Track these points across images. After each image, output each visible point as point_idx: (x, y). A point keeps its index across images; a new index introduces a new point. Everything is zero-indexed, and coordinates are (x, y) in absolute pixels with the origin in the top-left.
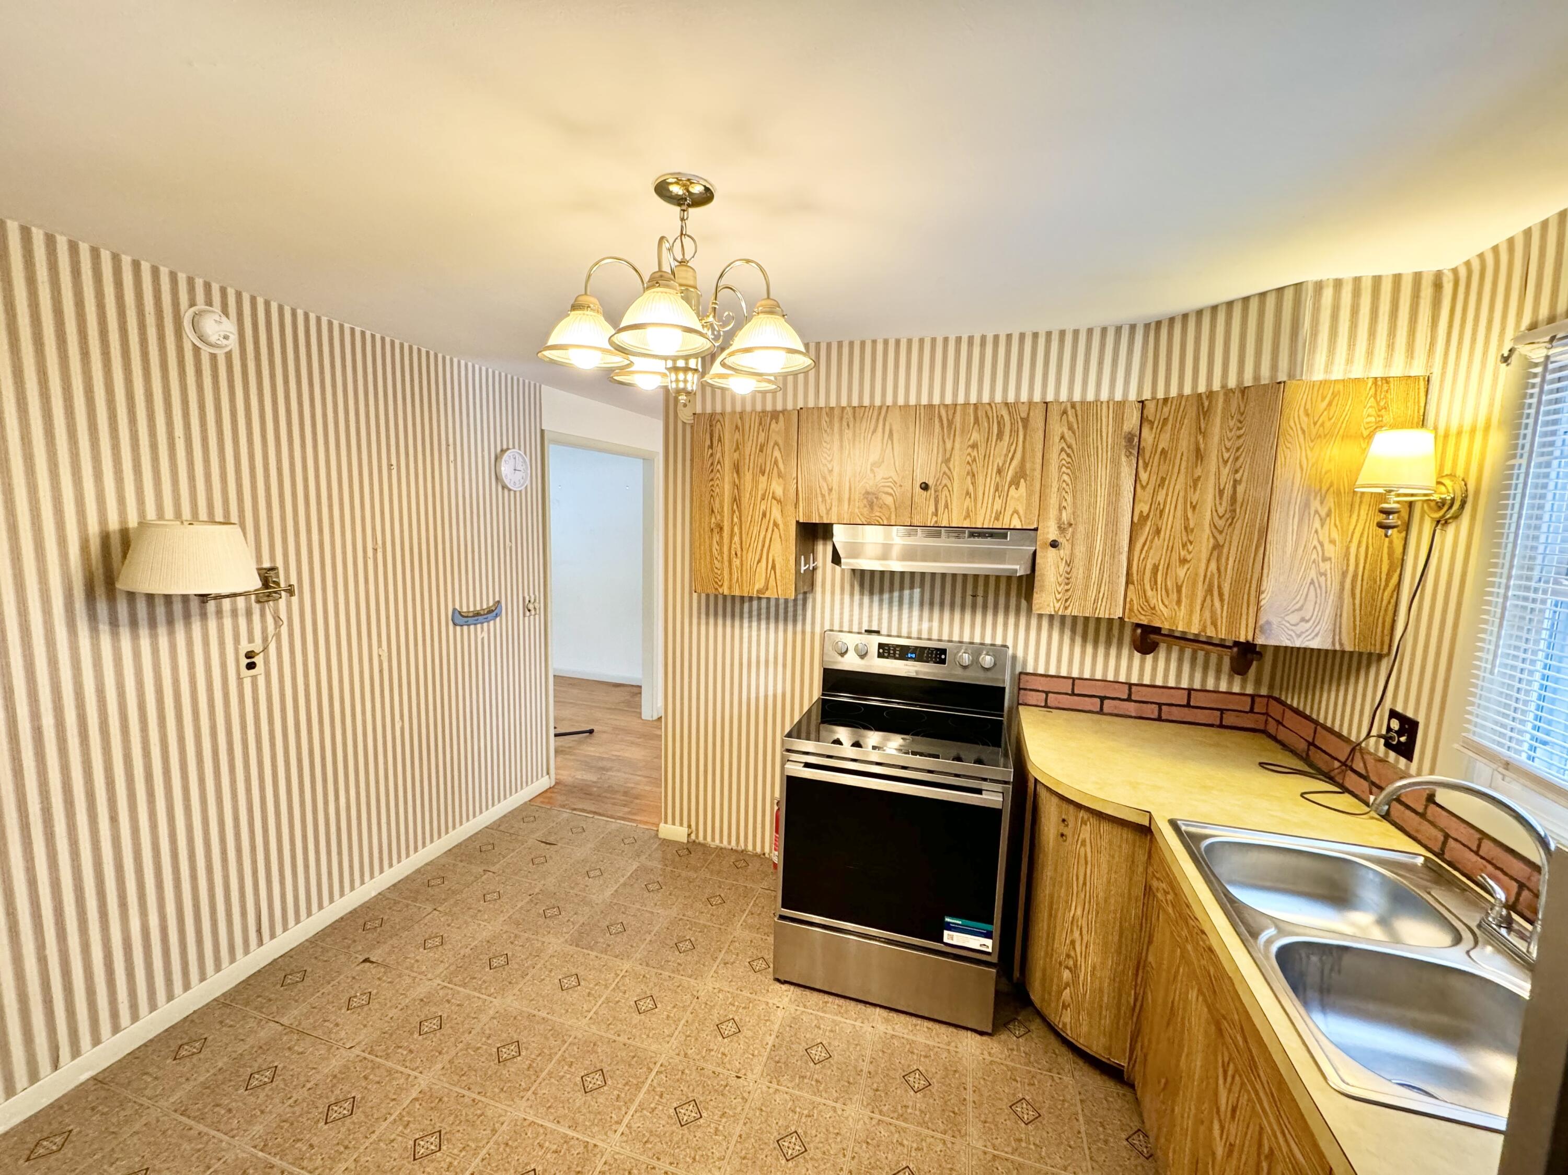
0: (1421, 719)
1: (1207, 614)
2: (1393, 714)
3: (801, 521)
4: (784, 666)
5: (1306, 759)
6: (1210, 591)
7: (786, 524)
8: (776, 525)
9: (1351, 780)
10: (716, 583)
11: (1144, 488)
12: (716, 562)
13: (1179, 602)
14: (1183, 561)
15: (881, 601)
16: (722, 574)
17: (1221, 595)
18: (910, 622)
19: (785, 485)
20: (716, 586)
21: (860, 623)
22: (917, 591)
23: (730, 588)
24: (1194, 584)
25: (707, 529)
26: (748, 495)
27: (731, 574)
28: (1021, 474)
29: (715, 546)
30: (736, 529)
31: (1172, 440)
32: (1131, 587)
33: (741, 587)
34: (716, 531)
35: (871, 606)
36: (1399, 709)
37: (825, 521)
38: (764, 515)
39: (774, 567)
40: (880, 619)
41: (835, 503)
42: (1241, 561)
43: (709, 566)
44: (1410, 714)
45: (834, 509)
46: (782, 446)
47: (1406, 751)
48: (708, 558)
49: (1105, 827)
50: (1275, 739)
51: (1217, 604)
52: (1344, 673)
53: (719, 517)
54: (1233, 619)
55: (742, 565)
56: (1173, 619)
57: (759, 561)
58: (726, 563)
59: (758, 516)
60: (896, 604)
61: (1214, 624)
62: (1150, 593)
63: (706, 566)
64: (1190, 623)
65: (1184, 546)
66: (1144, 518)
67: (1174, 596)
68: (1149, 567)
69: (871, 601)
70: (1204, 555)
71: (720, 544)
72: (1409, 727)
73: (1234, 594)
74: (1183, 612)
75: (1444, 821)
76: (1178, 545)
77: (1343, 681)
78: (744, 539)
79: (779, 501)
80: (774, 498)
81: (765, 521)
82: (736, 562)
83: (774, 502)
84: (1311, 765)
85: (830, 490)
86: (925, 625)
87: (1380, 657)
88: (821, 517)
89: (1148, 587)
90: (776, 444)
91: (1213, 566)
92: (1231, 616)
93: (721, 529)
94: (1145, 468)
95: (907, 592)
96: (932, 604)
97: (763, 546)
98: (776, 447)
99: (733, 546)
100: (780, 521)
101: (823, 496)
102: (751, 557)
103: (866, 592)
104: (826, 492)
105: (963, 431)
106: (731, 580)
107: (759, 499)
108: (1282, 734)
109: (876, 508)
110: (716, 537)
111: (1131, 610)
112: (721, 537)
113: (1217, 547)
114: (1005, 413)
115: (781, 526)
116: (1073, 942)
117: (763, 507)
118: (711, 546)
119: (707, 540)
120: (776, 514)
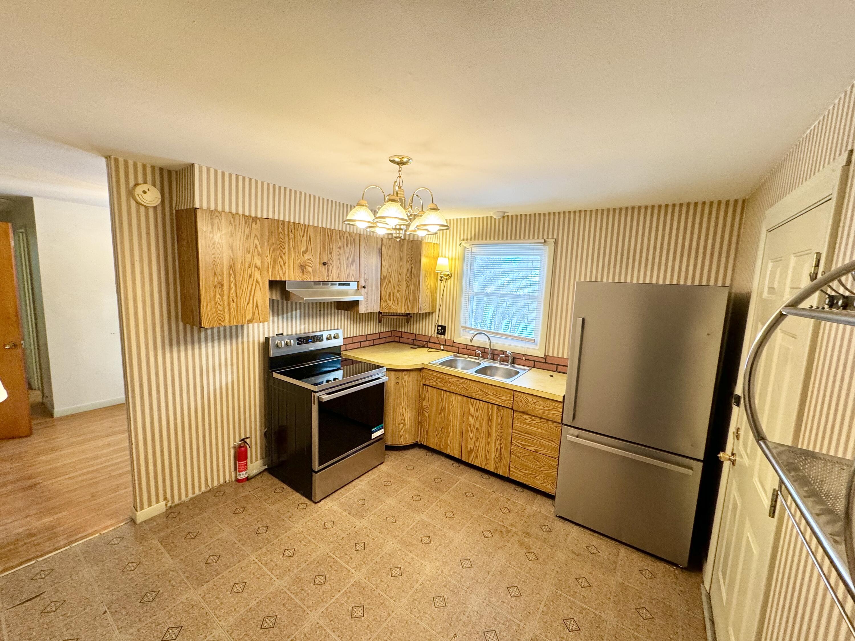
0: (446, 325)
1: (406, 306)
2: (439, 326)
3: (271, 280)
4: (232, 365)
5: (413, 344)
6: (406, 299)
7: (263, 282)
8: (257, 282)
9: (430, 345)
10: (220, 320)
11: (384, 267)
12: (219, 306)
13: (398, 304)
14: (398, 291)
15: (283, 318)
16: (224, 314)
17: (410, 300)
18: (296, 326)
19: (262, 259)
20: (220, 322)
21: (273, 331)
22: (298, 311)
23: (230, 321)
24: (402, 299)
25: (211, 286)
26: (240, 265)
27: (230, 313)
28: (354, 261)
29: (218, 296)
30: (233, 285)
31: (392, 252)
32: (382, 300)
33: (237, 320)
34: (218, 287)
35: (278, 322)
36: (440, 324)
37: (283, 280)
38: (250, 276)
39: (257, 306)
40: (283, 327)
41: (287, 271)
42: (414, 291)
43: (214, 309)
44: (443, 325)
45: (287, 274)
46: (259, 237)
47: (443, 333)
48: (213, 305)
49: (411, 374)
50: (399, 342)
51: (409, 303)
52: (421, 319)
53: (220, 278)
54: (413, 308)
55: (237, 306)
56: (397, 309)
57: (248, 303)
58: (226, 306)
59: (246, 277)
60: (289, 319)
61: (408, 309)
62: (388, 302)
63: (211, 309)
64: (401, 310)
65: (398, 286)
66: (385, 278)
67: (396, 302)
68: (388, 293)
69: (278, 319)
70: (404, 289)
71: (222, 295)
72: (444, 328)
73: (413, 300)
74: (399, 307)
75: (457, 345)
76: (396, 286)
77: (421, 321)
78: (238, 291)
79: (259, 269)
80: (256, 267)
81: (251, 280)
82: (233, 305)
83: (256, 269)
84: (415, 345)
85: (285, 264)
86: (303, 327)
87: (432, 313)
88: (281, 278)
89: (388, 300)
90: (256, 236)
91: (407, 292)
92: (413, 306)
93: (222, 285)
94: (384, 261)
95: (294, 312)
96: (305, 316)
97: (250, 294)
98: (256, 238)
99: (231, 295)
100: (260, 280)
101: (281, 266)
102: (243, 301)
103: (275, 315)
104: (282, 265)
105: (336, 241)
106: (230, 316)
107: (247, 267)
108: (402, 340)
109: (305, 273)
110: (219, 291)
111: (382, 308)
112: (222, 291)
113: (408, 286)
114: (348, 235)
115: (261, 283)
116: (403, 415)
117: (250, 272)
118: (215, 297)
119: (212, 293)
120: (257, 275)
